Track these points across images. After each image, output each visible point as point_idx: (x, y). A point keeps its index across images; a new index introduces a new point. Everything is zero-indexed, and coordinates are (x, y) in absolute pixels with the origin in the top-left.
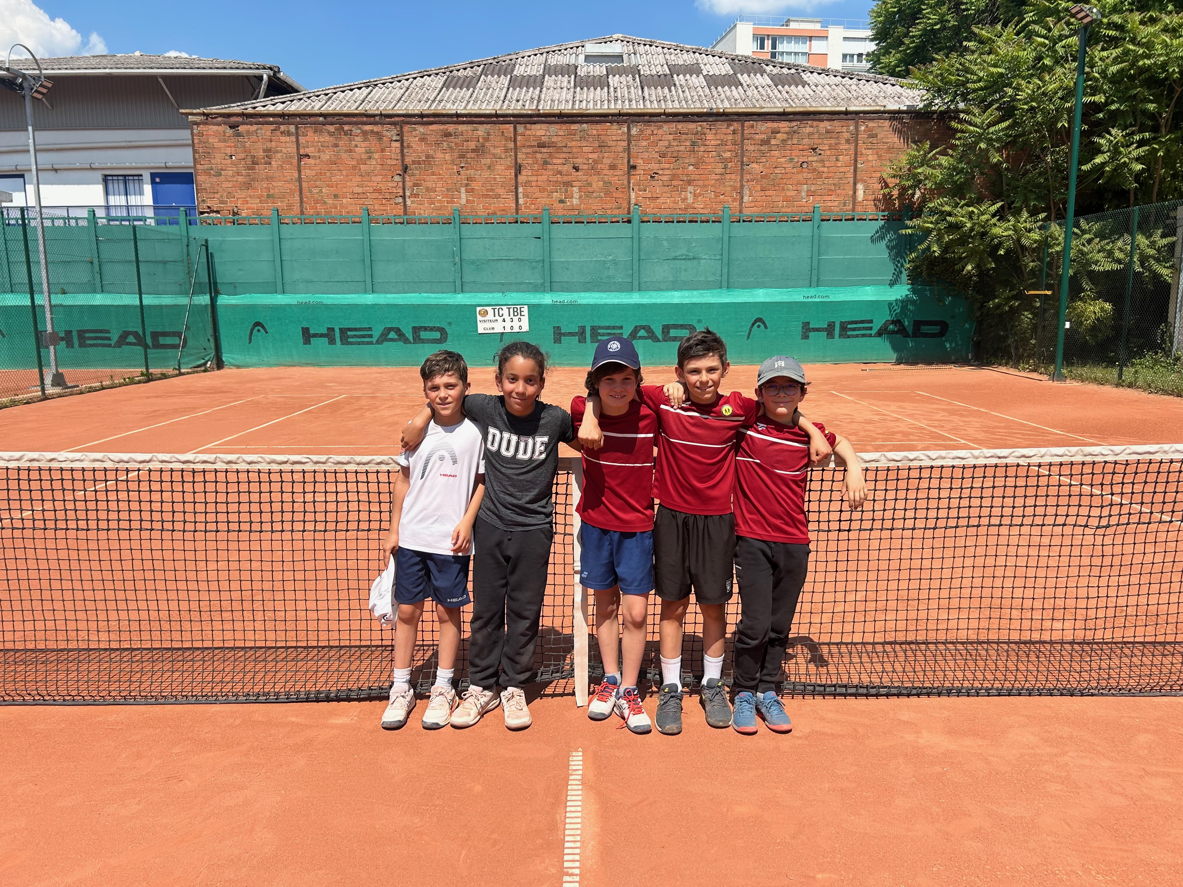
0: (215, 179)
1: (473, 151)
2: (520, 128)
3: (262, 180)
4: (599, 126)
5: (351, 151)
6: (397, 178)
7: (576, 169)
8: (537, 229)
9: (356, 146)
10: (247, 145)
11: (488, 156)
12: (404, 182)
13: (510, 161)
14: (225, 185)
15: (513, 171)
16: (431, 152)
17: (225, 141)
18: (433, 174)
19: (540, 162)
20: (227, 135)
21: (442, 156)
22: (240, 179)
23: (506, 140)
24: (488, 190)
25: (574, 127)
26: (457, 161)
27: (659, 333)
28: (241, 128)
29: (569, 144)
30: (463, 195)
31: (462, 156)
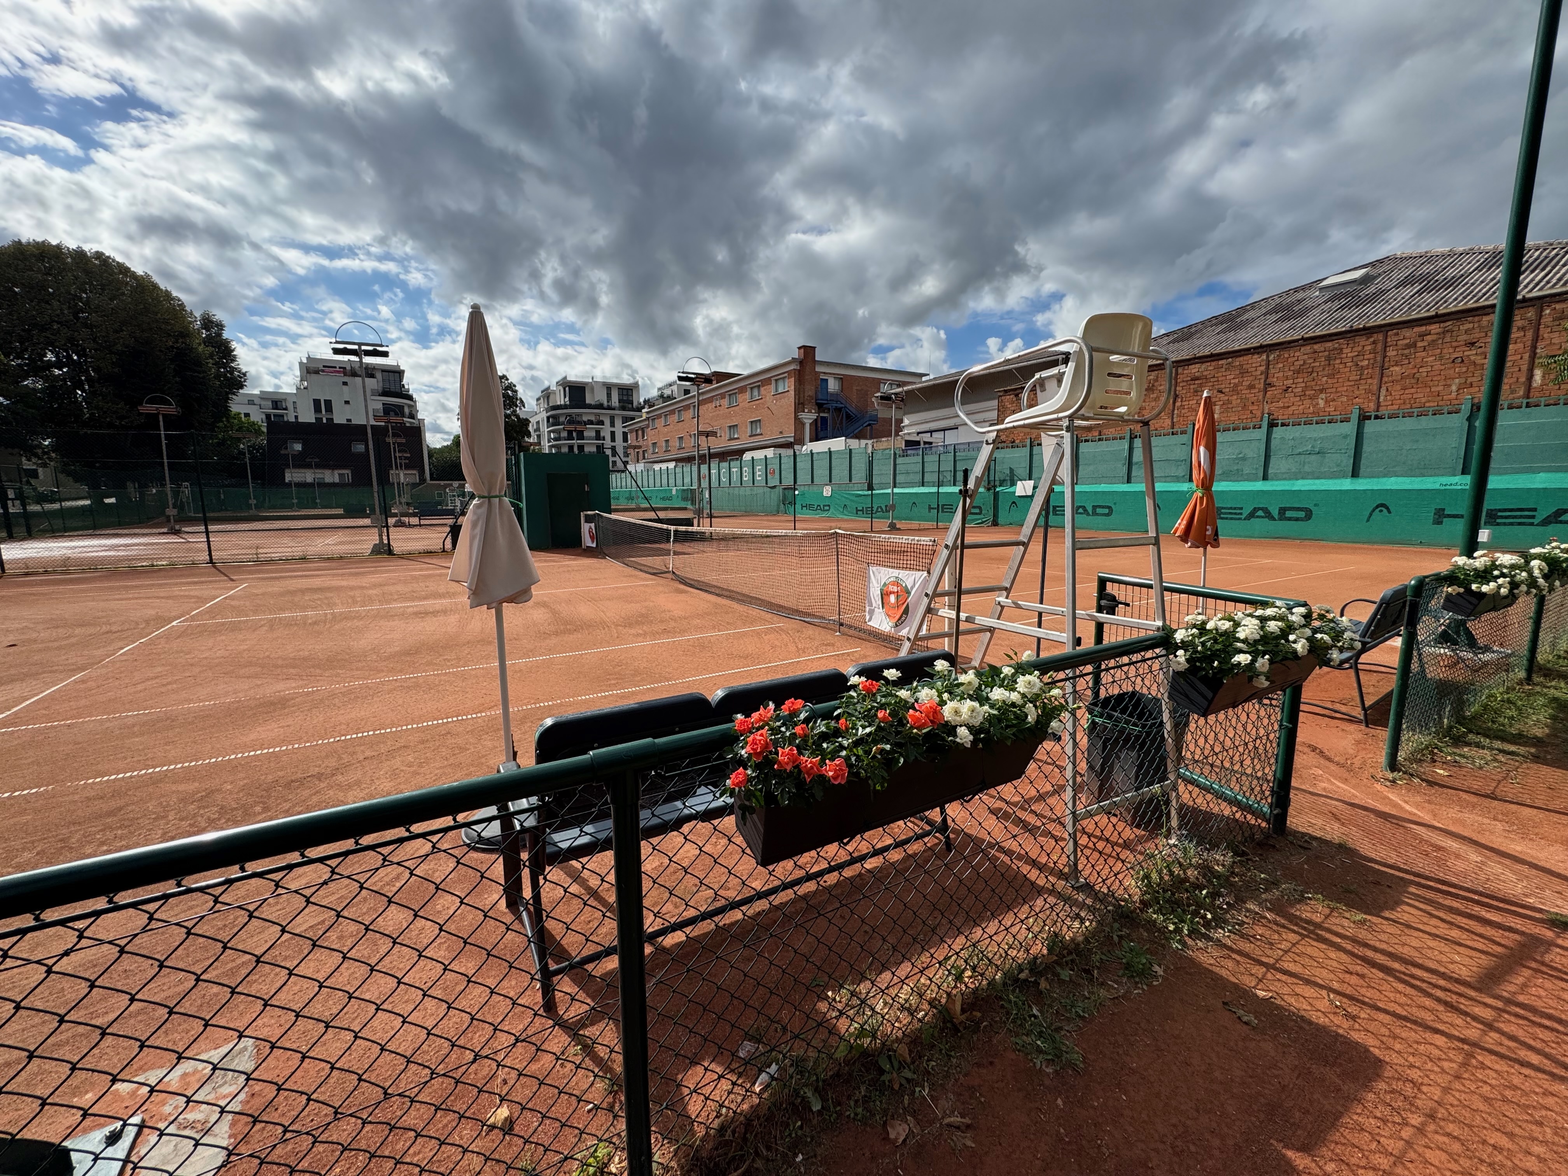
2: (1180, 369)
7: (1221, 392)
11: (1155, 392)
15: (1171, 400)
19: (1193, 391)
27: (1090, 510)
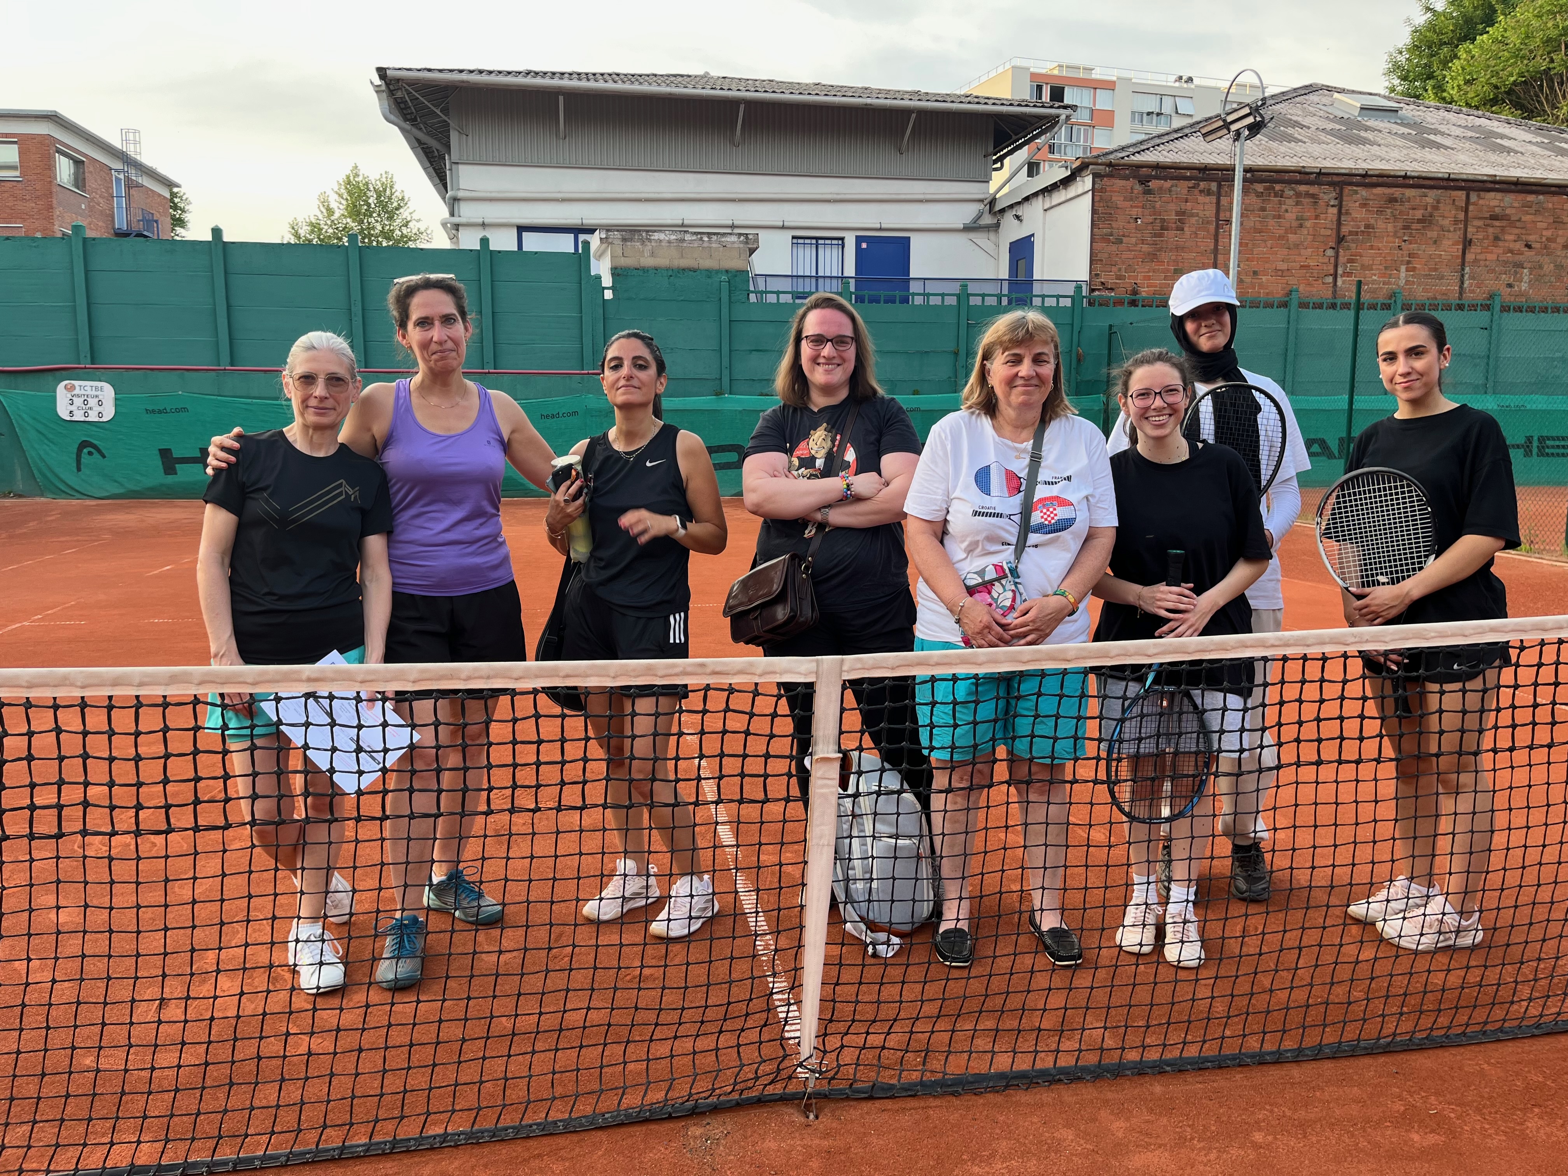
0: (1114, 248)
1: (1419, 221)
2: (1473, 197)
3: (1171, 250)
4: (1556, 199)
5: (1279, 217)
6: (1330, 253)
7: (1528, 246)
8: (1483, 317)
9: (1287, 211)
10: (1158, 205)
11: (1436, 228)
12: (1337, 257)
13: (1460, 233)
14: (1126, 255)
15: (1461, 247)
16: (1372, 221)
17: (1131, 200)
18: (1372, 247)
19: (1491, 238)
20: (1135, 191)
21: (1384, 226)
22: (1145, 248)
23: (1457, 209)
24: (1430, 270)
25: (1531, 198)
26: (1400, 233)
28: (1153, 184)
29: (1524, 219)
30: (1403, 274)
31: (1406, 228)
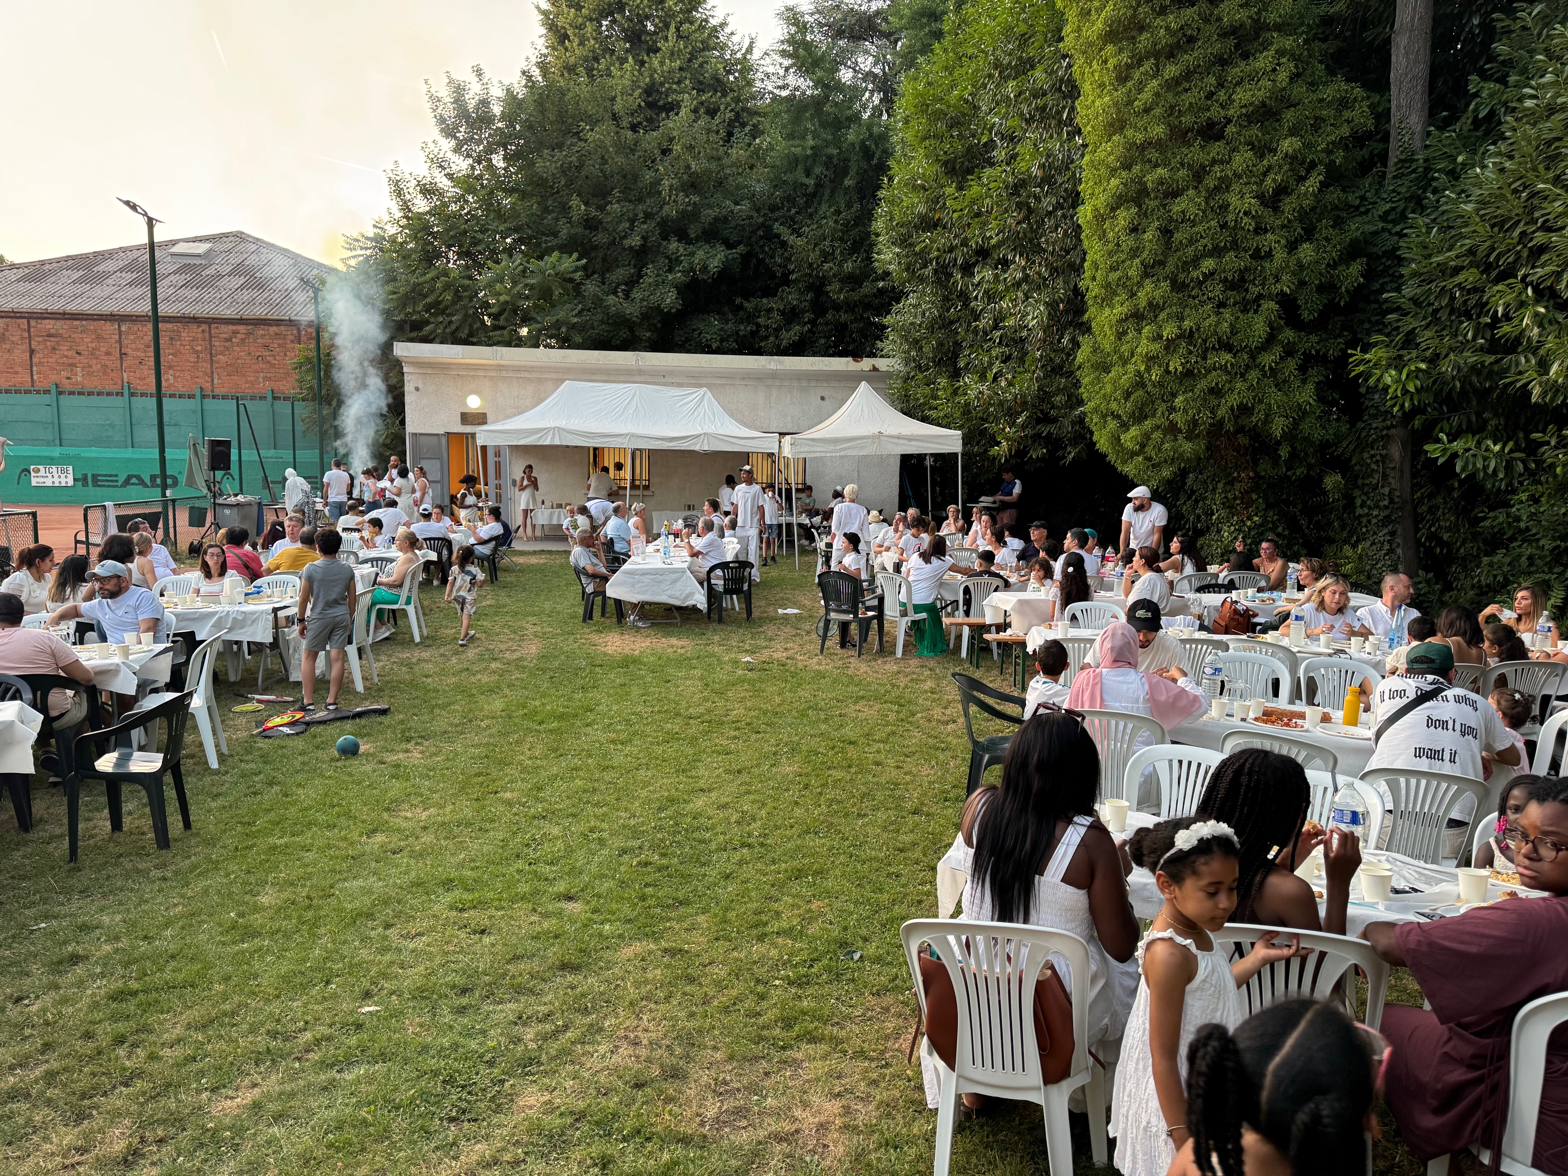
2: (33, 323)
7: (79, 353)
8: (46, 399)
11: (8, 342)
13: (26, 346)
15: (28, 354)
19: (50, 348)
23: (22, 331)
27: (147, 481)
29: (73, 336)
